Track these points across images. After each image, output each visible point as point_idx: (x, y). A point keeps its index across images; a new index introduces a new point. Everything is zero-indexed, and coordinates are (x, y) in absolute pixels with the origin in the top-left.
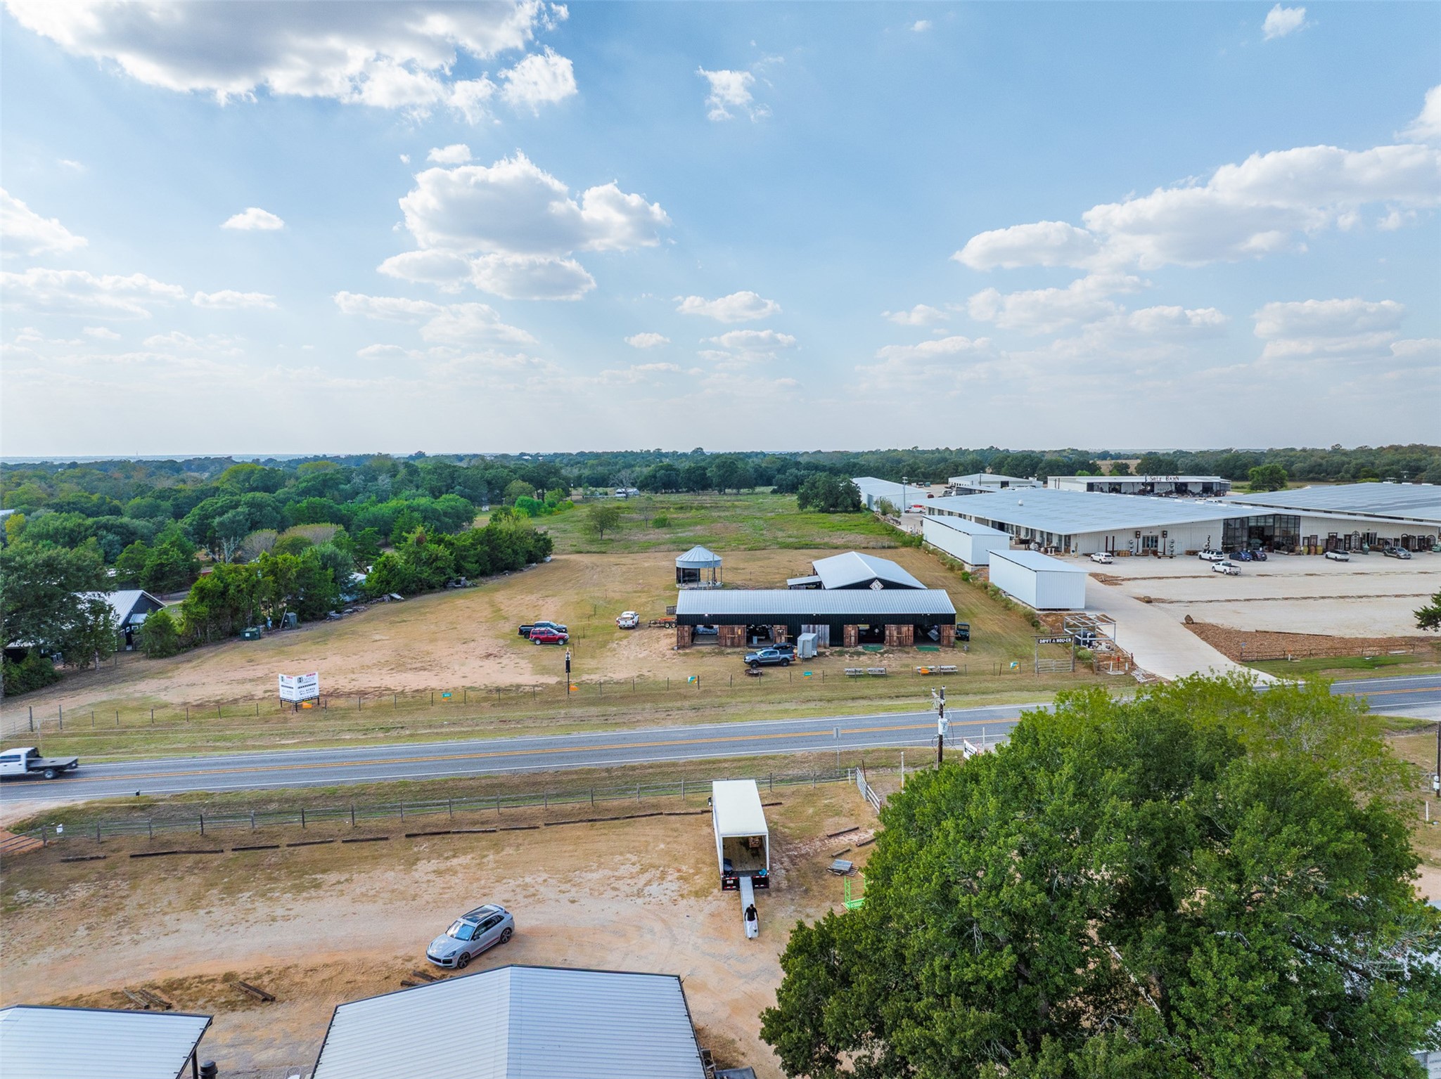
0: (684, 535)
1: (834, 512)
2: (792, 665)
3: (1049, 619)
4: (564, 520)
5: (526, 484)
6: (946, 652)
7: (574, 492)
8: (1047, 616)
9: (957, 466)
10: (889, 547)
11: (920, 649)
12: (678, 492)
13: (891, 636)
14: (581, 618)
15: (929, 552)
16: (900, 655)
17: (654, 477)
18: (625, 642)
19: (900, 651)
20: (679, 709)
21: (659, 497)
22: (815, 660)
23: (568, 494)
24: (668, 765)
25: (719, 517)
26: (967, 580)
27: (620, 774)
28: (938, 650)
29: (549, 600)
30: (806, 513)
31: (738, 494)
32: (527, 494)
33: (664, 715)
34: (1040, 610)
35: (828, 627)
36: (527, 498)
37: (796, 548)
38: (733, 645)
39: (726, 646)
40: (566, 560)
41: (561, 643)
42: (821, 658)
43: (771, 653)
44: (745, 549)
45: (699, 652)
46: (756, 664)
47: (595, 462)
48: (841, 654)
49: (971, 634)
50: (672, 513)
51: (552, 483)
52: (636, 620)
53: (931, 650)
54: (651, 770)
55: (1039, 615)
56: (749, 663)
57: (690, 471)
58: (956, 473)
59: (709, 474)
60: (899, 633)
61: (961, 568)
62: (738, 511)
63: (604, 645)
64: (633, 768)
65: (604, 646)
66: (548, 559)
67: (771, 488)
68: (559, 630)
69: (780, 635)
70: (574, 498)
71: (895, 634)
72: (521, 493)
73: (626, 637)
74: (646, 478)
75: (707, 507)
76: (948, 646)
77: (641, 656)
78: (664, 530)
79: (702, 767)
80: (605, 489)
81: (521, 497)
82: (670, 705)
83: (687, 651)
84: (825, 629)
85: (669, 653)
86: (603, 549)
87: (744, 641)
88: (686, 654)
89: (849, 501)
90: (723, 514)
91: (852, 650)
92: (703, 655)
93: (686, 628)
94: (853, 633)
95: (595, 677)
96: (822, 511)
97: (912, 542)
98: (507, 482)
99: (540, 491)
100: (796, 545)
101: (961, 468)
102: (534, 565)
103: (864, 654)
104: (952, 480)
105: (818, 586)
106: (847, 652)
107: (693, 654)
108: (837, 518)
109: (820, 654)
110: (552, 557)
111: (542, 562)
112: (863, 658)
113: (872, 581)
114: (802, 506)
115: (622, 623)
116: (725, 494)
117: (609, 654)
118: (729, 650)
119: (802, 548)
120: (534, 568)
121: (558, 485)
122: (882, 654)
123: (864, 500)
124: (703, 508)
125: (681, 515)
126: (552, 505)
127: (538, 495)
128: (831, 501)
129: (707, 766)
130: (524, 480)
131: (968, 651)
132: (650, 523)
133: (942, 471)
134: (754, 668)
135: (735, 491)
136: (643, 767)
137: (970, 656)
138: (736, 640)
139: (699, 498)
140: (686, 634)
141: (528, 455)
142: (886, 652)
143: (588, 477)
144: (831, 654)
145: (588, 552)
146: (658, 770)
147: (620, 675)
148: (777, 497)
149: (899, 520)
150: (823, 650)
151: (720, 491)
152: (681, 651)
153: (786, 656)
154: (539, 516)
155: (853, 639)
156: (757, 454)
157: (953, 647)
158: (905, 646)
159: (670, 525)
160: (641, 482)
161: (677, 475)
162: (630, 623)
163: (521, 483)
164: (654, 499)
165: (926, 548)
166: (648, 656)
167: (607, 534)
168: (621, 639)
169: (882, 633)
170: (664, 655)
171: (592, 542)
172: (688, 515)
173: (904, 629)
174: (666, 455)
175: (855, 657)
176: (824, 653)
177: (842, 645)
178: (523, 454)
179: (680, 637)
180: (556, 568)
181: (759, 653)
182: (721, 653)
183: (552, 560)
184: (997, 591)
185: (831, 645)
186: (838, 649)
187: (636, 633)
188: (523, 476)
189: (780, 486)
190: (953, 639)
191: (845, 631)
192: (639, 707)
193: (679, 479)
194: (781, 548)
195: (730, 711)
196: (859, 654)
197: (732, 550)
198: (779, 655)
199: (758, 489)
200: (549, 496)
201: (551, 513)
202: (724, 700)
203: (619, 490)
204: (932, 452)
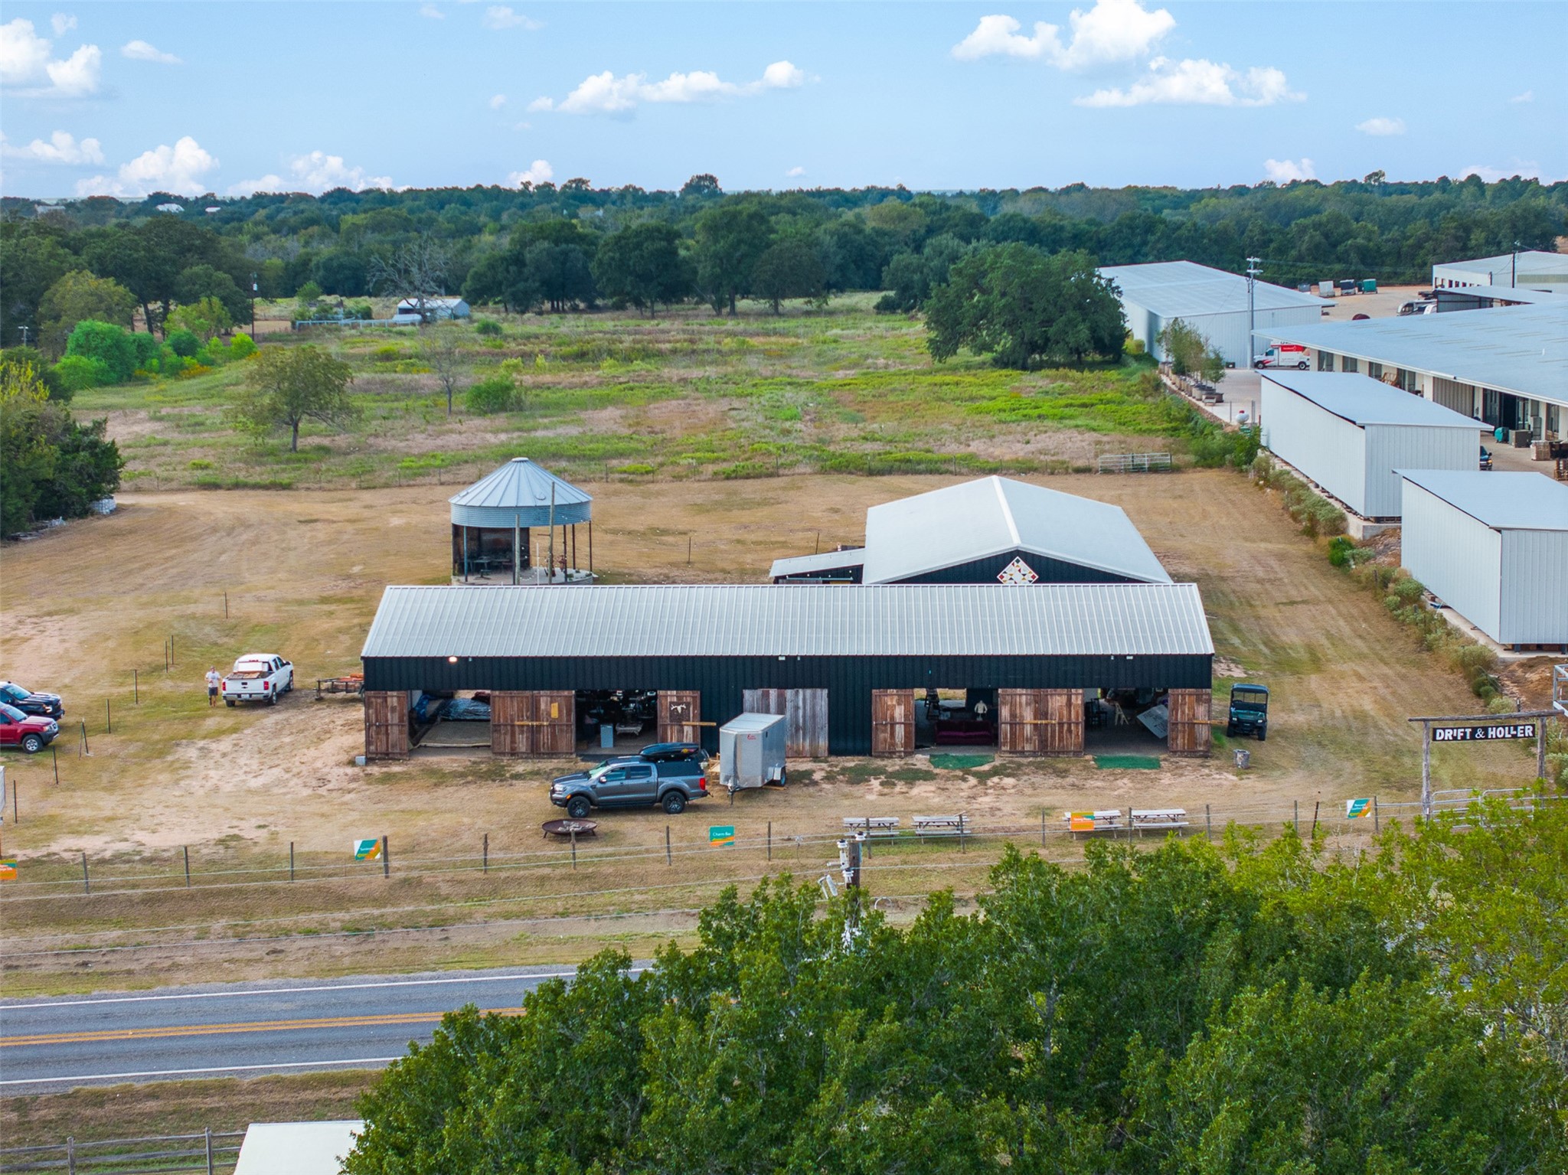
0: (550, 434)
1: (1037, 367)
2: (696, 808)
3: (1533, 676)
4: (207, 393)
5: (109, 285)
6: (1178, 772)
7: (260, 307)
8: (1529, 666)
9: (1467, 230)
10: (1155, 469)
11: (1101, 763)
12: (593, 308)
13: (1016, 723)
14: (125, 674)
15: (1269, 483)
16: (1038, 779)
17: (517, 260)
18: (225, 744)
19: (1039, 767)
20: (309, 933)
21: (530, 324)
22: (774, 796)
23: (245, 316)
24: (203, 1090)
25: (684, 381)
26: (1340, 563)
27: (52, 1114)
28: (1155, 765)
29: (52, 625)
30: (954, 369)
31: (777, 313)
32: (109, 315)
33: (260, 950)
34: (1515, 648)
35: (823, 694)
36: (101, 325)
37: (871, 473)
38: (535, 751)
39: (514, 753)
40: (160, 510)
41: (32, 745)
42: (794, 790)
43: (630, 772)
44: (716, 476)
45: (431, 772)
46: (581, 804)
47: (360, 219)
48: (858, 777)
49: (1275, 718)
50: (542, 370)
51: (192, 280)
52: (279, 678)
53: (1134, 764)
54: (151, 1105)
55: (1506, 664)
56: (564, 803)
57: (626, 242)
58: (1462, 251)
59: (682, 252)
60: (1041, 713)
61: (1337, 525)
62: (752, 363)
63: (160, 750)
64: (98, 1099)
65: (161, 754)
66: (107, 505)
67: (876, 298)
68: (32, 709)
69: (678, 719)
70: (261, 327)
71: (1028, 715)
72: (88, 312)
73: (235, 730)
74: (491, 266)
75: (660, 354)
76: (1191, 752)
77: (255, 783)
78: (501, 419)
79: (308, 1095)
80: (365, 302)
81: (86, 324)
82: (286, 921)
83: (396, 769)
84: (814, 702)
85: (338, 775)
86: (285, 478)
87: (567, 740)
88: (387, 779)
89: (1084, 332)
90: (696, 373)
91: (894, 765)
92: (440, 778)
93: (393, 698)
94: (899, 712)
95: (93, 844)
96: (1003, 362)
97: (1226, 451)
98: (50, 276)
99: (155, 306)
100: (876, 464)
101: (1477, 237)
102: (58, 522)
103: (927, 776)
104: (1443, 274)
105: (854, 575)
106: (877, 772)
107: (408, 777)
108: (1037, 381)
109: (791, 779)
110: (118, 500)
111: (85, 513)
112: (922, 790)
113: (1004, 560)
114: (942, 349)
115: (233, 688)
116: (733, 313)
117: (163, 777)
118: (521, 767)
119: (890, 471)
120: (56, 532)
121: (209, 287)
122: (983, 777)
123: (1137, 328)
124: (646, 355)
125: (565, 377)
126: (185, 348)
127: (151, 319)
128: (1030, 330)
129: (322, 1094)
130: (103, 273)
131: (1247, 768)
132: (460, 402)
133: (1419, 245)
134: (573, 817)
135: (763, 304)
136: (130, 1095)
137: (1251, 782)
138: (545, 738)
139: (648, 325)
140: (393, 718)
141: (178, 200)
142: (996, 772)
143: (327, 266)
144: (830, 778)
145: (237, 486)
146: (172, 1104)
147: (166, 839)
148: (884, 324)
149: (1219, 388)
150: (804, 766)
151: (719, 305)
152: (375, 770)
153: (680, 781)
154: (144, 381)
155: (900, 731)
156: (885, 194)
157: (1206, 756)
158: (1057, 753)
159: (519, 406)
160: (478, 277)
161: (589, 255)
162: (256, 687)
163: (90, 281)
164: (507, 328)
165: (1264, 473)
166: (280, 782)
167: (313, 434)
168: (217, 734)
169: (993, 715)
170: (323, 781)
171: (259, 456)
172: (589, 375)
173: (1057, 701)
174: (602, 198)
175: (900, 787)
176: (808, 774)
177: (866, 750)
178: (159, 198)
179: (374, 727)
180: (117, 534)
181: (598, 773)
182: (496, 775)
183: (118, 510)
184: (1415, 597)
185: (834, 751)
186: (851, 762)
187: (270, 719)
188: (100, 258)
189: (905, 289)
190: (1203, 733)
191: (877, 709)
192: (191, 927)
193: (592, 266)
194: (823, 471)
195: (461, 935)
196: (913, 776)
197: (678, 478)
198: (660, 781)
199: (835, 301)
200: (180, 318)
201: (176, 372)
202: (450, 908)
203: (403, 304)
204: (1424, 189)
